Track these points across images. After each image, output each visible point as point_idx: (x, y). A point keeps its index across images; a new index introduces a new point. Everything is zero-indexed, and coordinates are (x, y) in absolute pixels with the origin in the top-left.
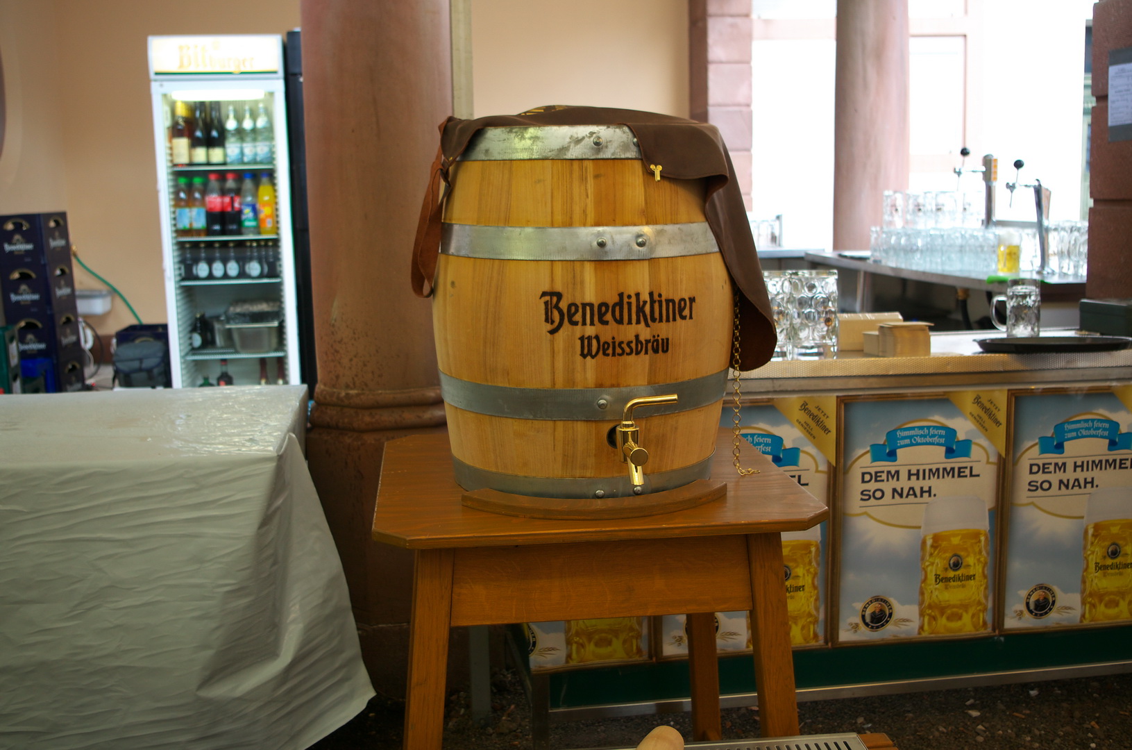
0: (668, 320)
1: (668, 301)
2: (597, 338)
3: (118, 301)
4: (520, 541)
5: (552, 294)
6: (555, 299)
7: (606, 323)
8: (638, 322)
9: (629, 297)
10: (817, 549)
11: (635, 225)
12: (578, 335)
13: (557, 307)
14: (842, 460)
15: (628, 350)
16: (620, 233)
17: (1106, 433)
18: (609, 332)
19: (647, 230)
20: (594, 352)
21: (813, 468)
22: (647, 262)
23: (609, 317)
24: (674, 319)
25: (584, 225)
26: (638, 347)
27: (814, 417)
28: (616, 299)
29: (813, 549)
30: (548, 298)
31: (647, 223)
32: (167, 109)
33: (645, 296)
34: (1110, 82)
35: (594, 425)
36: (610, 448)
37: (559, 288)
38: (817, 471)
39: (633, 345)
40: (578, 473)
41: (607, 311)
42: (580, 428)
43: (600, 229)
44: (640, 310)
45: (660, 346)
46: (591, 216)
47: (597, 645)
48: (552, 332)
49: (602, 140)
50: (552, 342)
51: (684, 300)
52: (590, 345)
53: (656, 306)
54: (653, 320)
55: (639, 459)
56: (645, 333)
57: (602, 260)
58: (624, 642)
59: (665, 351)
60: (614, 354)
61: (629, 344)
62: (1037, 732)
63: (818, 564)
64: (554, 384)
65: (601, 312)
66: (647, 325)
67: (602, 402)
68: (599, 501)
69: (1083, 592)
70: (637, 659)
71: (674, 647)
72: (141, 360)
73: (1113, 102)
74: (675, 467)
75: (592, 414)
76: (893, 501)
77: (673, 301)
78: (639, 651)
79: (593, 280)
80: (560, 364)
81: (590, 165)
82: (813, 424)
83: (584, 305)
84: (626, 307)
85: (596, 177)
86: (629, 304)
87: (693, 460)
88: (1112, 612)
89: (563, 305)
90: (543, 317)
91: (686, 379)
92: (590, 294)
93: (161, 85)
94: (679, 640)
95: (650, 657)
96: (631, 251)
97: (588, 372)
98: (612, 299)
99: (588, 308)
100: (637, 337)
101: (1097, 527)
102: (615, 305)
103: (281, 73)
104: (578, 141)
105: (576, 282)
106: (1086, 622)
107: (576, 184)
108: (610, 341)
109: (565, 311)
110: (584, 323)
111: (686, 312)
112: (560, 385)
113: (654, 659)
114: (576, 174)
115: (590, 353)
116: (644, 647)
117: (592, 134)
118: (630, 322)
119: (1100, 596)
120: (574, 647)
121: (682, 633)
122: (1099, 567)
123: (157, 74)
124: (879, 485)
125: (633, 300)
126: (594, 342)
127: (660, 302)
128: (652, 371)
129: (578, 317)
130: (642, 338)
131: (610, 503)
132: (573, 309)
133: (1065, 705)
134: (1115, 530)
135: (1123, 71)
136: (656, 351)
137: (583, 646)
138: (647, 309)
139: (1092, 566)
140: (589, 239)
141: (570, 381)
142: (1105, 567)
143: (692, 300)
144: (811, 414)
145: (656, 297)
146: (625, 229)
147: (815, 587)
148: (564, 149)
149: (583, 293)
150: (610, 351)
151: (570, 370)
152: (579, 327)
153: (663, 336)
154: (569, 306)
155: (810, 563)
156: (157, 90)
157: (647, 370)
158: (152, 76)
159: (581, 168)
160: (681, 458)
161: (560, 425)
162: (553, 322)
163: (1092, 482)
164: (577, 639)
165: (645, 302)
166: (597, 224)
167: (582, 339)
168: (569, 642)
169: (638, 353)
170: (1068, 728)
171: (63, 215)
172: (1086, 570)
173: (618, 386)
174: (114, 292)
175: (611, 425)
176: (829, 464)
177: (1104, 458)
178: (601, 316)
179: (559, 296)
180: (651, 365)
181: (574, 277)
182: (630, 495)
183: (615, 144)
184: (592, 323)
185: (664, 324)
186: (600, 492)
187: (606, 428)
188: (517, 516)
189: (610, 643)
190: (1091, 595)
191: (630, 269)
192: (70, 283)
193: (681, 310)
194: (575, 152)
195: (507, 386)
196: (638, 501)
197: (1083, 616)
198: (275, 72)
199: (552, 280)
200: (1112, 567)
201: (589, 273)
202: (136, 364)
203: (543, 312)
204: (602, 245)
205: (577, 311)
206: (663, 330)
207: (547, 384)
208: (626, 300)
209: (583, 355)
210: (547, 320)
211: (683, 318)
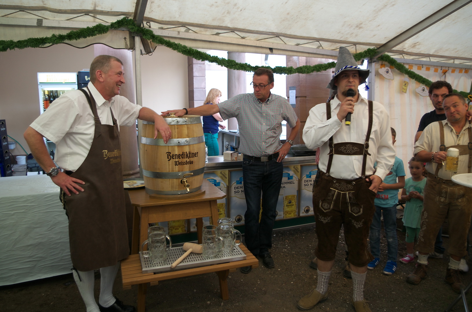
0: (193, 157)
1: (192, 153)
2: (178, 161)
3: (18, 145)
4: (164, 204)
5: (169, 153)
6: (169, 154)
7: (180, 158)
8: (187, 158)
9: (185, 153)
10: (225, 205)
11: (185, 138)
12: (174, 161)
13: (170, 155)
14: (230, 185)
15: (185, 164)
16: (183, 140)
17: (287, 176)
18: (181, 160)
19: (188, 139)
20: (178, 164)
21: (223, 187)
22: (188, 146)
23: (180, 157)
24: (194, 157)
25: (175, 138)
26: (187, 163)
27: (223, 175)
28: (182, 153)
29: (224, 205)
30: (168, 153)
31: (188, 138)
32: (43, 92)
33: (188, 153)
34: (290, 94)
35: (178, 179)
36: (181, 184)
37: (170, 151)
38: (224, 187)
39: (186, 163)
40: (174, 189)
41: (180, 156)
42: (175, 180)
43: (179, 139)
44: (187, 155)
45: (191, 163)
46: (176, 136)
47: (175, 230)
48: (169, 160)
49: (179, 121)
50: (169, 163)
51: (196, 153)
52: (177, 163)
53: (190, 154)
54: (190, 157)
55: (188, 186)
56: (188, 160)
57: (179, 145)
58: (182, 229)
59: (192, 164)
60: (182, 165)
61: (185, 162)
62: (275, 243)
63: (225, 208)
64: (169, 171)
65: (179, 156)
66: (188, 158)
67: (180, 175)
68: (179, 195)
69: (284, 211)
70: (185, 232)
71: (193, 229)
72: (35, 164)
73: (290, 99)
74: (195, 187)
75: (177, 177)
76: (242, 193)
77: (193, 153)
78: (185, 230)
79: (177, 149)
80: (170, 167)
81: (176, 126)
82: (223, 177)
83: (175, 155)
84: (184, 155)
85: (177, 128)
86: (185, 154)
87: (198, 186)
88: (290, 215)
89: (171, 155)
90: (167, 158)
91: (196, 169)
92: (177, 153)
93: (41, 86)
94: (194, 227)
95: (188, 232)
96: (185, 143)
97: (177, 168)
98: (181, 153)
99: (176, 155)
100: (186, 161)
101: (286, 197)
102: (182, 155)
103: (77, 83)
104: (174, 121)
105: (174, 150)
106: (284, 218)
107: (173, 130)
108: (181, 162)
109: (171, 156)
110: (175, 159)
111: (196, 155)
112: (170, 171)
113: (189, 232)
114: (173, 128)
115: (177, 165)
116: (186, 229)
117: (176, 119)
118: (185, 158)
119: (287, 212)
120: (170, 230)
121: (195, 226)
122: (287, 206)
123: (40, 83)
124: (238, 190)
125: (186, 153)
126: (178, 162)
127: (191, 154)
128: (190, 168)
129: (174, 157)
130: (187, 161)
131: (182, 195)
132: (173, 156)
133: (281, 237)
134: (290, 197)
135: (292, 92)
136: (190, 164)
137: (172, 230)
138: (188, 155)
139: (285, 205)
140: (176, 141)
141: (173, 171)
142: (288, 206)
143: (197, 153)
144: (222, 174)
145: (190, 153)
146: (184, 139)
147: (225, 214)
148: (170, 123)
149: (175, 152)
150: (181, 164)
151: (173, 168)
152: (174, 159)
153: (192, 161)
154: (172, 155)
155: (223, 208)
156: (40, 88)
157: (188, 168)
158: (39, 84)
159: (174, 126)
160: (196, 185)
161: (171, 179)
162: (169, 158)
163: (285, 187)
164: (171, 229)
165: (188, 154)
166: (178, 138)
167: (175, 162)
168: (169, 229)
169: (187, 164)
170: (281, 242)
171: (4, 120)
172: (284, 206)
173: (183, 171)
174: (16, 142)
175: (181, 179)
176: (227, 185)
177: (287, 182)
178: (179, 157)
179: (170, 153)
180: (189, 167)
181: (173, 149)
182: (185, 194)
183: (181, 122)
184: (177, 159)
185: (192, 158)
186: (179, 193)
187: (180, 180)
188: (162, 199)
189: (178, 229)
190: (285, 212)
191: (185, 147)
192: (7, 141)
193: (195, 155)
194: (173, 123)
195: (159, 172)
196: (187, 195)
197: (284, 217)
198: (75, 83)
199: (169, 150)
200: (290, 205)
201: (176, 148)
202: (34, 165)
203: (167, 156)
204: (179, 142)
205: (174, 156)
206: (192, 159)
207: (168, 171)
208: (184, 153)
209: (175, 165)
210: (168, 158)
211: (196, 157)
